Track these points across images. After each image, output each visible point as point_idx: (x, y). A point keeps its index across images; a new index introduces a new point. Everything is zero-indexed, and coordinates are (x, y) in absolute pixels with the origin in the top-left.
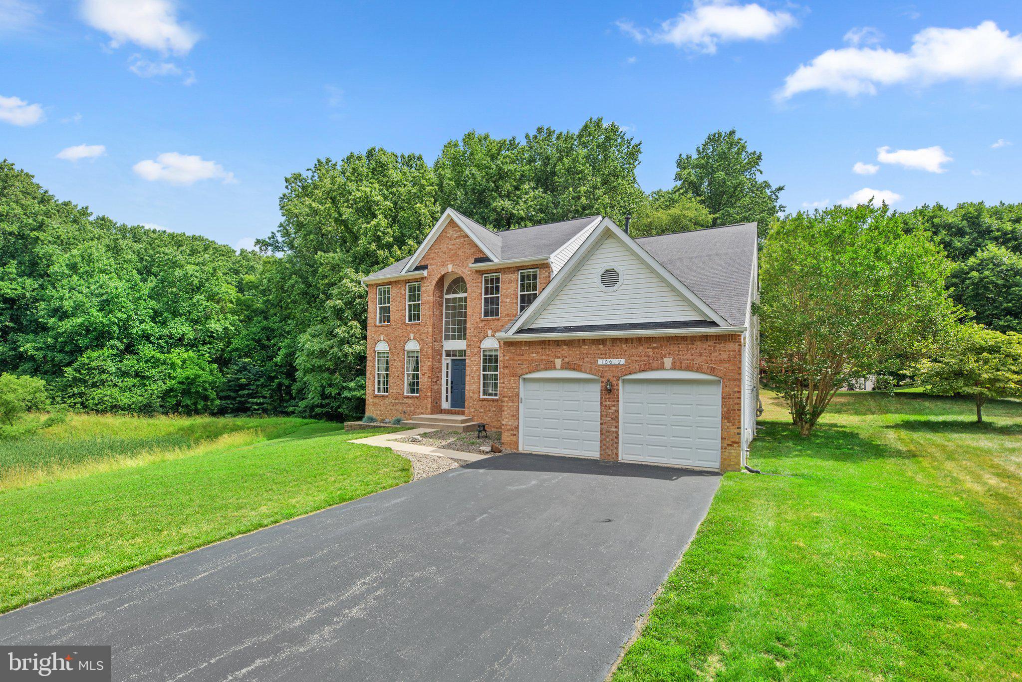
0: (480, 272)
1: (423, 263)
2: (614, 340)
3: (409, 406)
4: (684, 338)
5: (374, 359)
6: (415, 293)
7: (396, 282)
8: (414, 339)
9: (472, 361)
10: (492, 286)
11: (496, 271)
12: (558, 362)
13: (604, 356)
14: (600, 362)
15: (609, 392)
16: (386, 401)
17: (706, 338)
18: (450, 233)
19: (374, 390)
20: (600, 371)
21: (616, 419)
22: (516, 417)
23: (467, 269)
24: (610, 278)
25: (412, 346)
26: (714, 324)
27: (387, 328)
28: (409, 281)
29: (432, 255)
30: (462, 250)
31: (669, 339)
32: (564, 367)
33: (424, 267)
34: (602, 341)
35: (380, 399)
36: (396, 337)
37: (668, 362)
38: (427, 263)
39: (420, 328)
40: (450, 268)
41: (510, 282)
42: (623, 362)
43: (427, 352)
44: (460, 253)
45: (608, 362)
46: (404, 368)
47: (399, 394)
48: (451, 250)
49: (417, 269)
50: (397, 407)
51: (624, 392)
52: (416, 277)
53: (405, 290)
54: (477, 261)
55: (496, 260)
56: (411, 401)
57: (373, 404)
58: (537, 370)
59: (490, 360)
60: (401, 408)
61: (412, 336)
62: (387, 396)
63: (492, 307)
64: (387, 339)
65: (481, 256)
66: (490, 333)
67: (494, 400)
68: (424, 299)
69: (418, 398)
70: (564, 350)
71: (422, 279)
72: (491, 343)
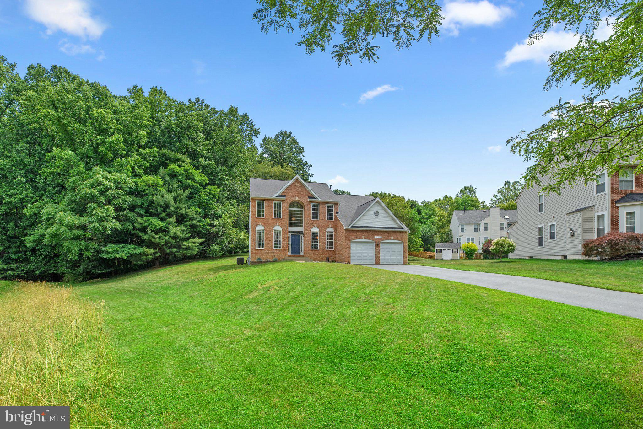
0: (311, 202)
1: (283, 194)
2: (379, 231)
3: (277, 253)
4: (395, 232)
5: (256, 233)
6: (278, 205)
7: (268, 200)
10: (315, 208)
11: (318, 203)
12: (363, 237)
13: (376, 235)
14: (375, 237)
15: (378, 246)
16: (263, 252)
17: (400, 232)
18: (296, 184)
19: (255, 247)
20: (375, 240)
21: (379, 253)
22: (350, 253)
23: (305, 200)
24: (377, 214)
25: (278, 228)
26: (402, 228)
27: (263, 219)
28: (275, 200)
29: (287, 192)
30: (303, 192)
31: (392, 232)
32: (365, 238)
33: (284, 196)
34: (375, 231)
35: (260, 251)
36: (269, 224)
37: (392, 238)
38: (285, 194)
39: (282, 221)
40: (297, 198)
41: (324, 208)
42: (381, 237)
43: (286, 231)
44: (301, 193)
45: (377, 237)
46: (273, 237)
47: (271, 248)
48: (297, 191)
49: (280, 196)
50: (270, 254)
51: (382, 246)
52: (279, 199)
53: (272, 204)
54: (309, 198)
55: (319, 199)
56: (277, 251)
57: (256, 253)
58: (357, 239)
59: (315, 236)
60: (272, 254)
61: (278, 224)
62: (264, 250)
63: (315, 216)
64: (263, 224)
65: (311, 196)
66: (315, 225)
67: (317, 250)
68: (284, 209)
69: (281, 250)
70: (365, 233)
71: (283, 201)
72: (315, 229)
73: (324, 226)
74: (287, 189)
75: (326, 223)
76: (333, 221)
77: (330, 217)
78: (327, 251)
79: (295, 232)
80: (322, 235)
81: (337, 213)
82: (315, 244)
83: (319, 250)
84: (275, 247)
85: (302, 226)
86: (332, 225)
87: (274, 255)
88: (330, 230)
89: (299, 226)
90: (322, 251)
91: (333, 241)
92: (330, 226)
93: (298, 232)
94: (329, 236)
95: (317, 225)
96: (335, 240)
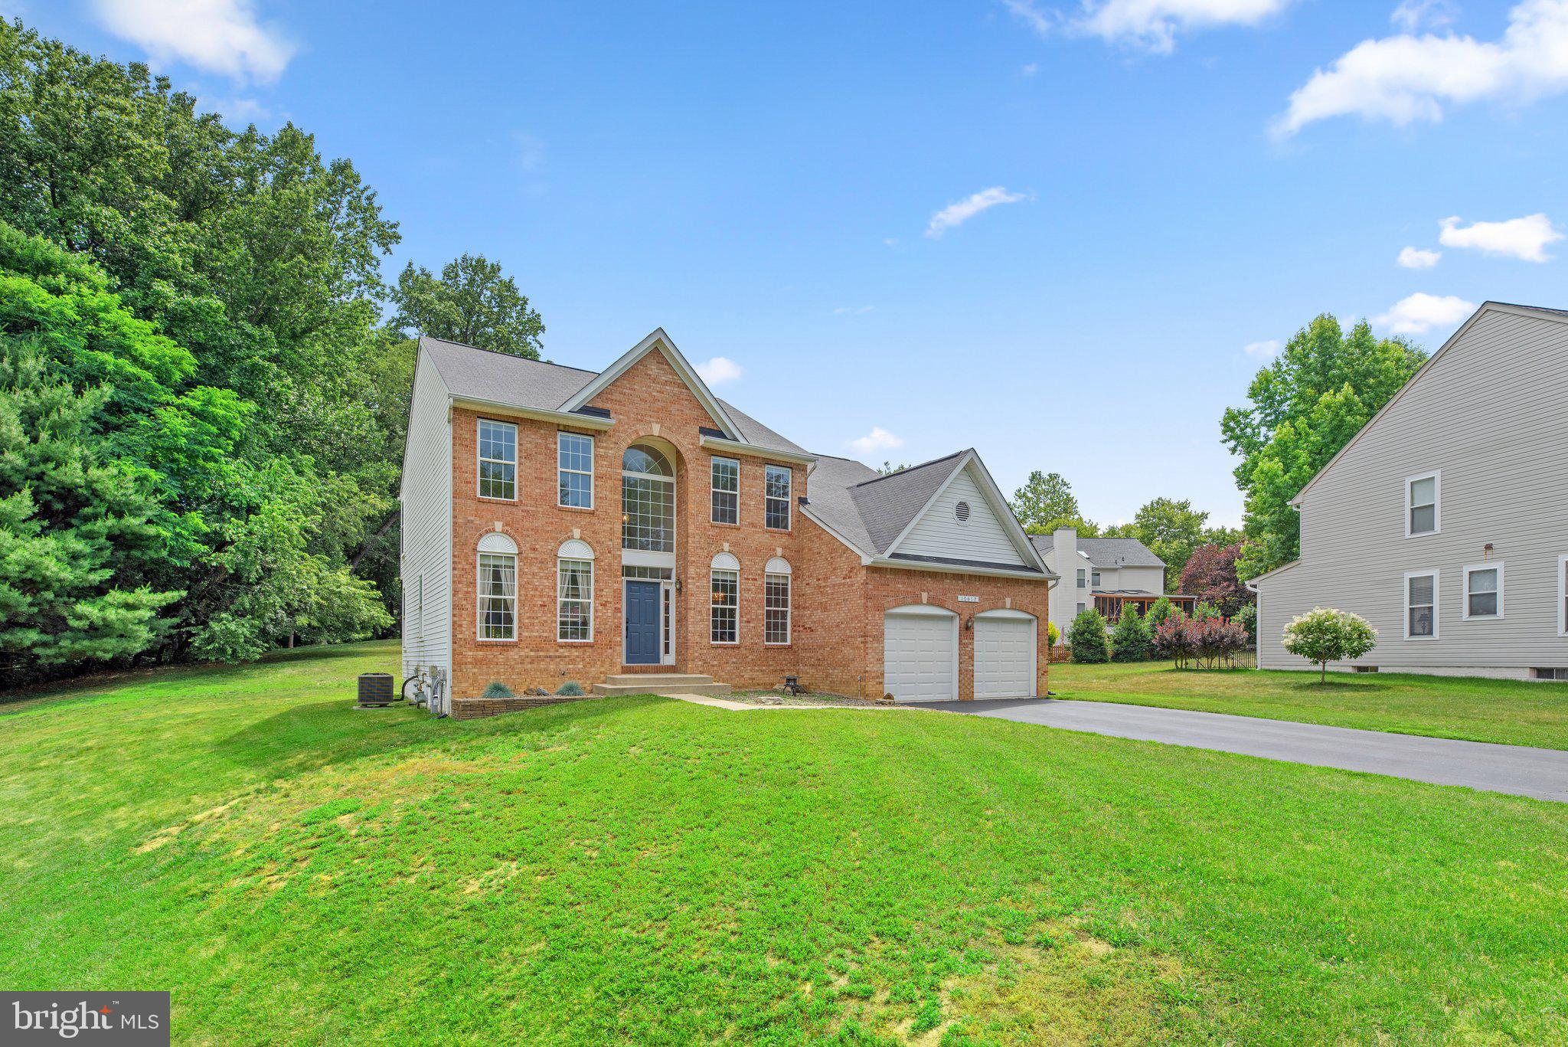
0: (708, 451)
1: (599, 405)
2: (971, 577)
3: (573, 661)
4: (1015, 581)
5: (475, 567)
6: (576, 453)
7: (532, 421)
8: (581, 538)
9: (698, 587)
10: (724, 478)
11: (735, 455)
12: (925, 596)
13: (962, 592)
14: (961, 598)
15: (967, 629)
16: (513, 654)
17: (1029, 582)
18: (653, 369)
19: (475, 633)
20: (959, 609)
21: (972, 657)
23: (689, 441)
24: (963, 511)
25: (575, 550)
26: (1036, 570)
27: (510, 508)
28: (567, 429)
29: (616, 396)
30: (677, 407)
31: (1007, 580)
32: (930, 603)
33: (605, 413)
34: (959, 577)
35: (496, 651)
36: (536, 530)
37: (1008, 601)
38: (607, 406)
39: (594, 520)
40: (656, 430)
41: (755, 478)
42: (977, 599)
43: (610, 565)
44: (674, 409)
45: (966, 598)
46: (555, 591)
47: (546, 640)
48: (655, 400)
49: (585, 410)
50: (542, 665)
51: (979, 630)
52: (584, 425)
53: (556, 443)
54: (704, 431)
55: (743, 441)
56: (575, 653)
57: (477, 662)
58: (905, 604)
59: (725, 588)
60: (552, 667)
61: (577, 533)
62: (515, 645)
63: (725, 510)
64: (512, 531)
65: (709, 425)
66: (726, 546)
67: (733, 647)
68: (603, 470)
69: (591, 646)
70: (929, 583)
71: (596, 434)
72: (725, 562)
73: (757, 552)
74: (613, 384)
75: (765, 539)
76: (790, 534)
77: (776, 515)
78: (767, 649)
79: (643, 571)
80: (750, 584)
81: (803, 501)
82: (723, 626)
83: (738, 647)
84: (564, 635)
85: (668, 548)
86: (785, 548)
87: (563, 667)
88: (778, 567)
89: (656, 547)
90: (751, 650)
91: (789, 609)
92: (779, 551)
93: (654, 572)
94: (776, 593)
95: (733, 544)
96: (796, 607)
